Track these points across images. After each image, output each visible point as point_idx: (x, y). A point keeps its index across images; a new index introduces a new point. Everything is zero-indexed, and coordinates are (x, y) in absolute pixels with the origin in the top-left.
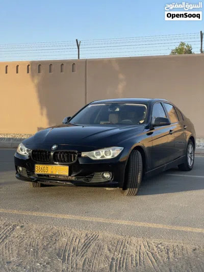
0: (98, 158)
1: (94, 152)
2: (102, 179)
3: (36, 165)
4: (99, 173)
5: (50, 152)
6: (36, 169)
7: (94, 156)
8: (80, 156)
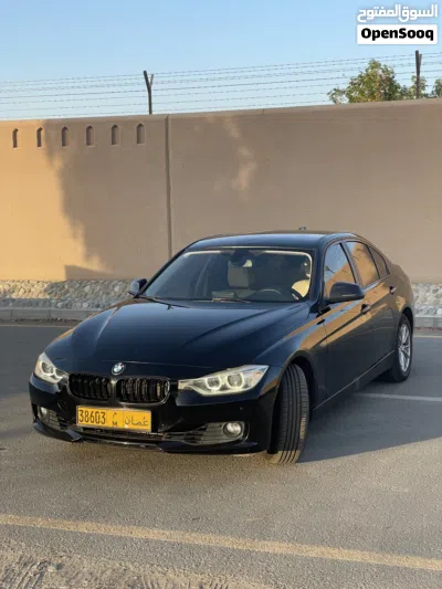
0: (215, 391)
1: (205, 380)
2: (225, 437)
3: (80, 408)
4: (218, 424)
5: (108, 381)
6: (80, 417)
7: (204, 388)
8: (174, 388)
